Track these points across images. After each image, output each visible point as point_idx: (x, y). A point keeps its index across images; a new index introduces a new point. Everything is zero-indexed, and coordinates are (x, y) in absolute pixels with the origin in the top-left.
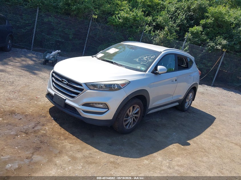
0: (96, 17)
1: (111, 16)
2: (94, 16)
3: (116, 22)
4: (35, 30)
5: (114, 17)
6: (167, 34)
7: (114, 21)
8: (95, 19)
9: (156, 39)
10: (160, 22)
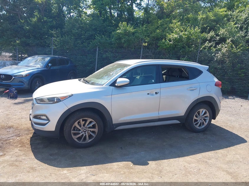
0: (146, 44)
1: (161, 41)
2: (144, 44)
3: (166, 45)
4: (96, 66)
5: (164, 41)
6: (232, 47)
7: (163, 45)
8: (145, 46)
9: (218, 55)
10: (223, 34)
